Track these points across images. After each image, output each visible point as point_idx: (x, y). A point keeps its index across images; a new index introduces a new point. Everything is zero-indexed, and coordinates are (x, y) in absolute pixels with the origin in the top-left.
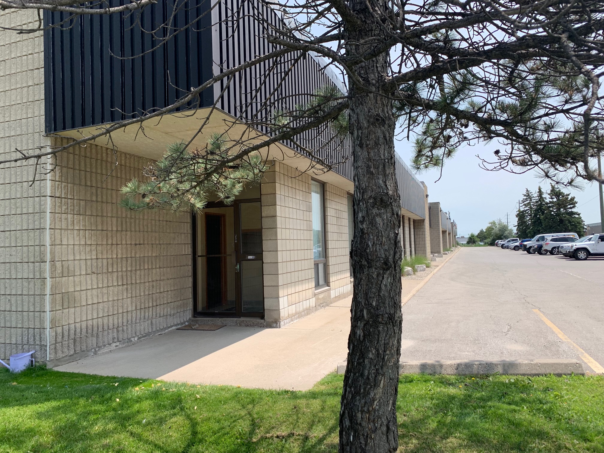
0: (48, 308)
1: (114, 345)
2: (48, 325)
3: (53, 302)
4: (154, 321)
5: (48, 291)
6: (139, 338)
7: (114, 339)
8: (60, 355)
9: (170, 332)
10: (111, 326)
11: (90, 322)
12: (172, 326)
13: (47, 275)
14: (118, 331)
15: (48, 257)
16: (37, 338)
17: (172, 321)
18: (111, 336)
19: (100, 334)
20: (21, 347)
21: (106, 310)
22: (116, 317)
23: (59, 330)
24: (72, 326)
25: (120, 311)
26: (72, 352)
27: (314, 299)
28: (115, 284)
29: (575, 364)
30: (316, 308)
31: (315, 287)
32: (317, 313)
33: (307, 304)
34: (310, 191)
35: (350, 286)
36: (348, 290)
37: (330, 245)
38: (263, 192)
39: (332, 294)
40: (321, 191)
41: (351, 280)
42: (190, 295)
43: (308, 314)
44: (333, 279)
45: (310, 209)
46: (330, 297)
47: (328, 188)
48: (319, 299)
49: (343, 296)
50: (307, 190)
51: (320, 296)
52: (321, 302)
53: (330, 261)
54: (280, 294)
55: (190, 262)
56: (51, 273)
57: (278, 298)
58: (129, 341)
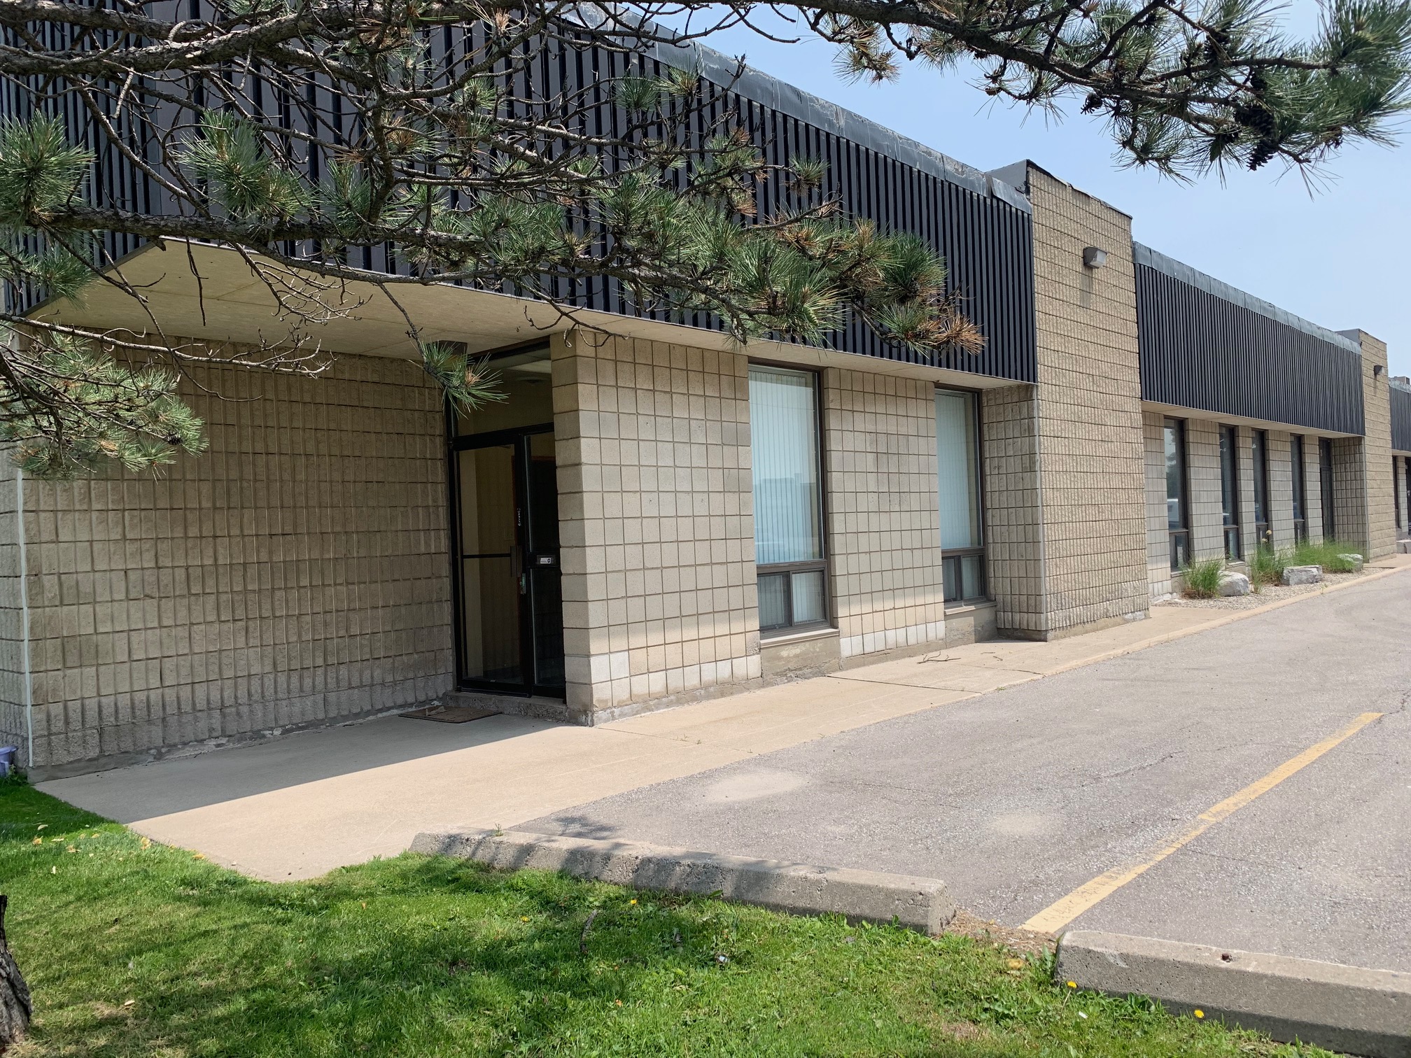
0: (26, 667)
1: (213, 742)
3: (35, 654)
4: (332, 697)
5: (26, 635)
6: (285, 732)
7: (211, 730)
8: (62, 757)
9: (389, 719)
10: (202, 705)
11: (141, 697)
12: (389, 709)
13: (24, 603)
14: (223, 715)
15: (23, 568)
16: (18, 723)
17: (384, 697)
18: (203, 724)
19: (172, 721)
21: (184, 672)
22: (213, 686)
23: (57, 709)
24: (92, 704)
25: (229, 673)
26: (94, 753)
27: (757, 658)
28: (211, 618)
29: (913, 895)
30: (764, 680)
31: (765, 630)
32: (760, 692)
33: (724, 670)
34: (740, 393)
35: (941, 626)
36: (931, 636)
37: (837, 524)
38: (556, 409)
39: (848, 646)
40: (810, 390)
41: (949, 612)
42: (448, 642)
43: (723, 695)
44: (855, 609)
45: (741, 439)
46: (836, 653)
47: (831, 380)
48: (780, 658)
49: (906, 651)
50: (727, 392)
51: (785, 653)
52: (791, 666)
53: (840, 565)
54: (594, 647)
55: (445, 570)
56: (31, 598)
57: (588, 656)
58: (257, 735)
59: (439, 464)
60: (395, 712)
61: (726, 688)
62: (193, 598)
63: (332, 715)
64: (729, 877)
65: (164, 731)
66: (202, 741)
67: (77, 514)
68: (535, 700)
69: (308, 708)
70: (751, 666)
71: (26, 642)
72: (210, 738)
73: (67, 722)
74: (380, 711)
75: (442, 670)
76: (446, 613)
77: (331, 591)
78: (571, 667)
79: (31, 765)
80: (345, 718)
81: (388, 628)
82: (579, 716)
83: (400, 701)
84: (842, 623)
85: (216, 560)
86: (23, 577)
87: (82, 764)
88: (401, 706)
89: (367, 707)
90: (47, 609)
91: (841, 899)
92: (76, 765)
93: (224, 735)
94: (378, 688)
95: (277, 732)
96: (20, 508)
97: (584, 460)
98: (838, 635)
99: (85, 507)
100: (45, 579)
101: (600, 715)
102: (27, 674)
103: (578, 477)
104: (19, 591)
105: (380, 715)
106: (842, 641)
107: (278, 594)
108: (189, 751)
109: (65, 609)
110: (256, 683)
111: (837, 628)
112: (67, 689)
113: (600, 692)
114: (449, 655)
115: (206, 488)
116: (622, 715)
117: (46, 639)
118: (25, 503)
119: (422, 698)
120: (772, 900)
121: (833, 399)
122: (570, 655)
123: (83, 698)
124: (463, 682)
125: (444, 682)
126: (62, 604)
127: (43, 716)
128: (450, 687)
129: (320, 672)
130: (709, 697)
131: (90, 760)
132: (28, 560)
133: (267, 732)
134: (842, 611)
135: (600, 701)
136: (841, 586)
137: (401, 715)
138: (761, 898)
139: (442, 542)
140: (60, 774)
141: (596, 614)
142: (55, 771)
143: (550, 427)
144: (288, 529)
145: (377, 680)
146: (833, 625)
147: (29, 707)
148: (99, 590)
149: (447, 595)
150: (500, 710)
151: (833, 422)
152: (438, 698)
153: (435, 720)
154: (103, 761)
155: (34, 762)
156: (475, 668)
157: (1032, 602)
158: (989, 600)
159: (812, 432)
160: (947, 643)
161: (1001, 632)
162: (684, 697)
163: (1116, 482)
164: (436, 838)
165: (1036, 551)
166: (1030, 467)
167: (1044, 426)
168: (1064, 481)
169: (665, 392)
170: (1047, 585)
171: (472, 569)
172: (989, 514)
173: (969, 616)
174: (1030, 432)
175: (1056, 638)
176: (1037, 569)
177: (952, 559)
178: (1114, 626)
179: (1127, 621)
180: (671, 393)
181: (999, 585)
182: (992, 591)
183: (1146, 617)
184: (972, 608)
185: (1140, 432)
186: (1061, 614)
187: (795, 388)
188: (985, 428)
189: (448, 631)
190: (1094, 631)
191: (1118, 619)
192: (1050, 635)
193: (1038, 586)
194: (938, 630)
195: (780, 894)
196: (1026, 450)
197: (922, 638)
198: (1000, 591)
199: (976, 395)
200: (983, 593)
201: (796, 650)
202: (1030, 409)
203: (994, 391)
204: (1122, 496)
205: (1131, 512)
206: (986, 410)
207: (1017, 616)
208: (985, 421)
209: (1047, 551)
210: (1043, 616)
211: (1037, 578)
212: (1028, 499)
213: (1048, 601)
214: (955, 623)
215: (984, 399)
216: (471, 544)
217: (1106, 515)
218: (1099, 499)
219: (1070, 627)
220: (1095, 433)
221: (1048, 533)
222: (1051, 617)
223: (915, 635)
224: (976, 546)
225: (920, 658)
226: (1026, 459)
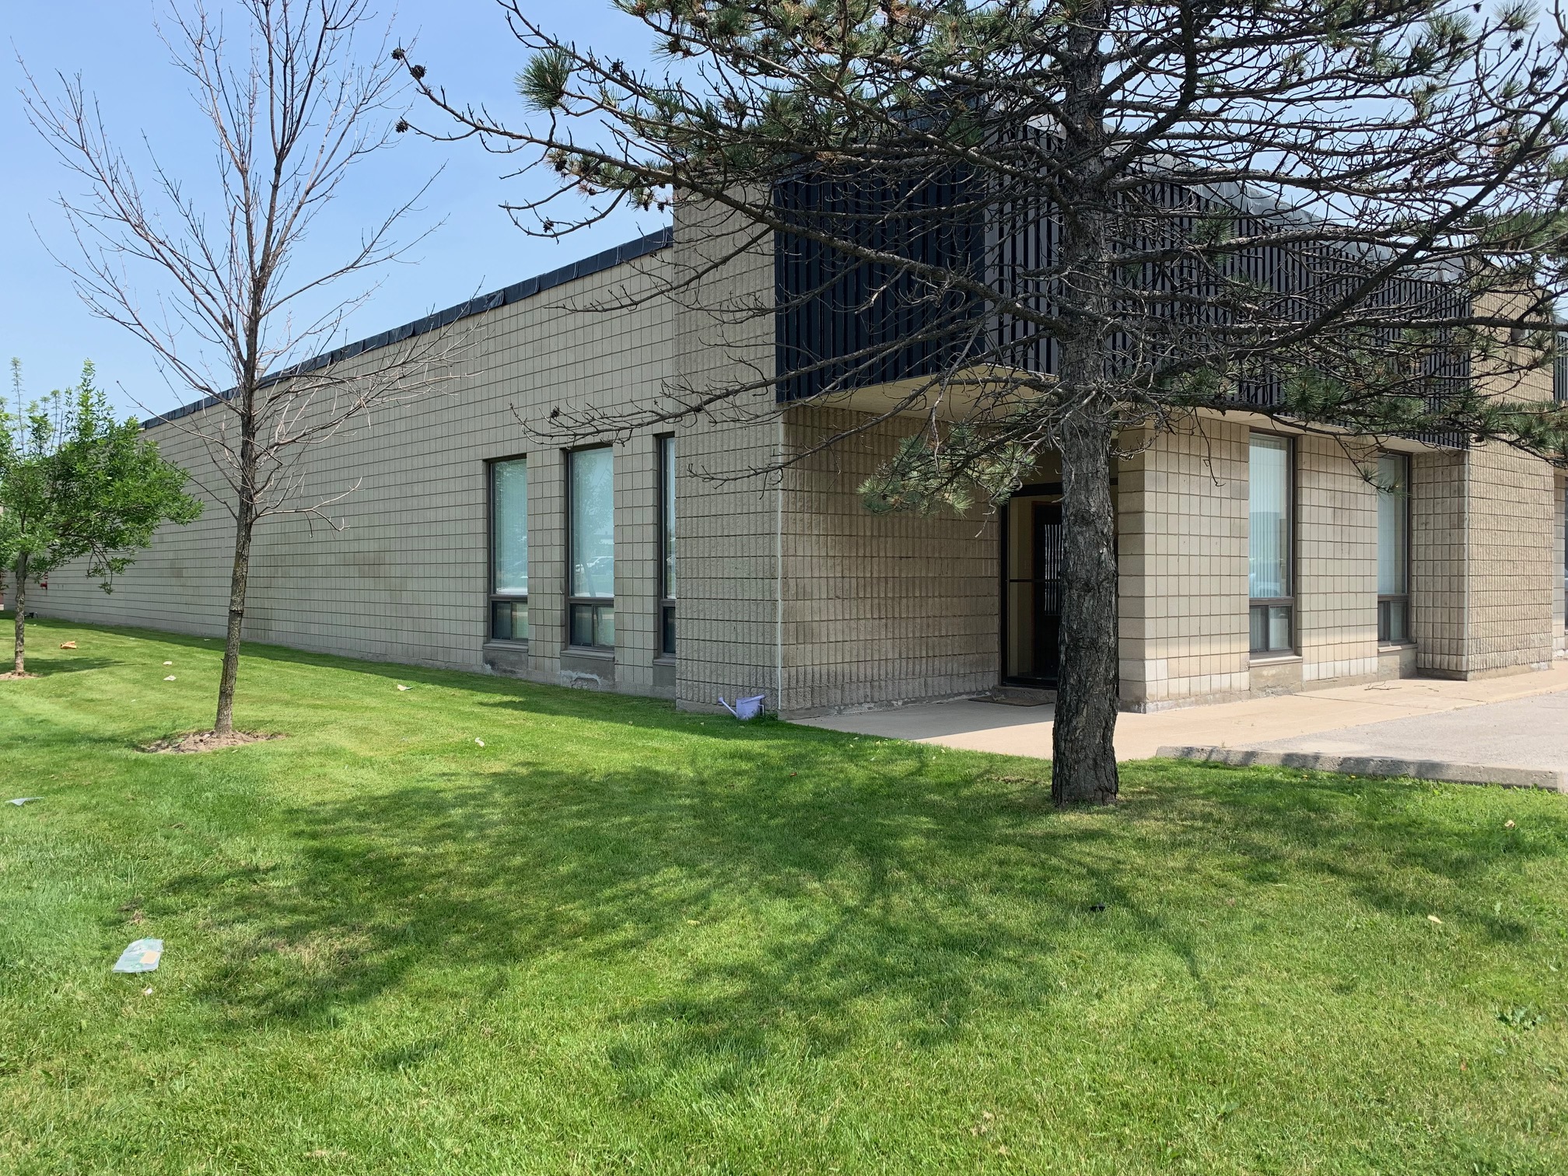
0: (779, 641)
1: (866, 706)
2: (779, 662)
3: (786, 632)
4: (929, 680)
5: (779, 619)
6: (905, 703)
7: (866, 696)
8: (794, 705)
9: (958, 702)
10: (862, 678)
11: (832, 667)
12: (960, 694)
13: (779, 596)
14: (872, 687)
15: (780, 573)
16: (767, 679)
17: (959, 685)
18: (861, 692)
19: (847, 686)
20: (747, 690)
21: (855, 652)
22: (869, 665)
23: (793, 671)
24: (809, 669)
25: (876, 657)
26: (809, 705)
27: (1247, 674)
28: (869, 616)
30: (1251, 693)
31: (1253, 652)
32: (1250, 702)
33: (1224, 682)
34: (1243, 457)
35: (1375, 660)
36: (1368, 669)
37: (1305, 568)
38: (1120, 469)
39: (1308, 672)
40: (1284, 453)
41: (1382, 649)
42: (996, 648)
43: (1224, 701)
44: (1314, 642)
45: (1241, 495)
46: (1299, 676)
47: (1305, 446)
48: (1262, 676)
49: (1349, 680)
50: (1235, 457)
51: (1266, 672)
52: (1269, 683)
53: (1306, 603)
54: (1149, 652)
55: (996, 590)
56: (784, 594)
57: (1143, 660)
58: (889, 704)
61: (1227, 696)
62: (859, 600)
63: (930, 693)
65: (842, 695)
66: (860, 705)
67: (806, 537)
69: (913, 687)
70: (1242, 680)
71: (780, 624)
72: (865, 703)
73: (797, 681)
74: (957, 694)
75: (992, 668)
76: (995, 624)
77: (930, 601)
78: (1126, 668)
79: (779, 709)
80: (936, 697)
81: (962, 632)
82: (1133, 704)
83: (968, 689)
84: (1304, 651)
85: (872, 573)
86: (779, 579)
87: (803, 712)
88: (969, 692)
89: (948, 691)
90: (790, 602)
92: (800, 712)
93: (873, 702)
94: (956, 677)
95: (900, 704)
96: (780, 531)
97: (1147, 509)
98: (1301, 661)
99: (809, 532)
100: (790, 581)
101: (1150, 706)
102: (780, 646)
104: (776, 588)
105: (957, 698)
106: (1304, 667)
107: (904, 601)
108: (854, 711)
109: (799, 602)
110: (890, 666)
111: (1300, 655)
112: (798, 658)
113: (1151, 688)
114: (996, 659)
116: (1163, 708)
117: (789, 622)
118: (782, 528)
119: (982, 687)
120: (1447, 777)
121: (1305, 462)
122: (1125, 660)
123: (805, 666)
124: (1006, 678)
125: (992, 680)
126: (797, 599)
127: (786, 676)
128: (997, 682)
129: (924, 661)
130: (1216, 702)
131: (806, 710)
132: (782, 568)
134: (1305, 642)
135: (1150, 695)
136: (1306, 620)
137: (970, 700)
139: (994, 569)
140: (792, 718)
141: (1150, 628)
142: (791, 715)
144: (910, 553)
145: (955, 671)
146: (1298, 652)
147: (780, 669)
148: (814, 591)
149: (996, 609)
151: (1305, 481)
152: (990, 689)
153: (999, 703)
154: (812, 711)
155: (781, 707)
156: (1013, 668)
157: (1454, 644)
158: (1410, 642)
159: (1284, 488)
160: (1380, 676)
161: (1419, 671)
162: (1200, 699)
163: (1529, 540)
165: (1461, 600)
166: (1458, 521)
167: (1473, 488)
168: (1486, 538)
170: (1469, 630)
171: (1013, 589)
172: (1414, 565)
173: (1396, 656)
174: (1460, 493)
175: (1474, 678)
176: (1460, 615)
177: (1384, 603)
178: (1523, 672)
179: (1533, 670)
181: (1422, 628)
182: (1414, 634)
183: (1550, 667)
184: (1399, 648)
185: (1552, 495)
186: (1479, 657)
187: (1272, 450)
188: (1414, 488)
189: (996, 638)
190: (1506, 675)
191: (1525, 667)
192: (1470, 675)
193: (1460, 631)
194: (1372, 664)
196: (1455, 509)
197: (1360, 671)
198: (1421, 634)
199: (1407, 457)
200: (1406, 637)
201: (1272, 671)
202: (1461, 473)
203: (1424, 455)
204: (1533, 554)
205: (1540, 569)
206: (1415, 473)
207: (1438, 658)
208: (1415, 481)
209: (1471, 601)
210: (1464, 658)
211: (1461, 623)
212: (1455, 555)
213: (1469, 645)
214: (1385, 659)
215: (1415, 462)
216: (1013, 574)
217: (1520, 571)
218: (1514, 556)
219: (1486, 669)
220: (1514, 495)
221: (1473, 584)
222: (1472, 659)
223: (1356, 667)
224: (1400, 594)
225: (1366, 686)
226: (1455, 518)
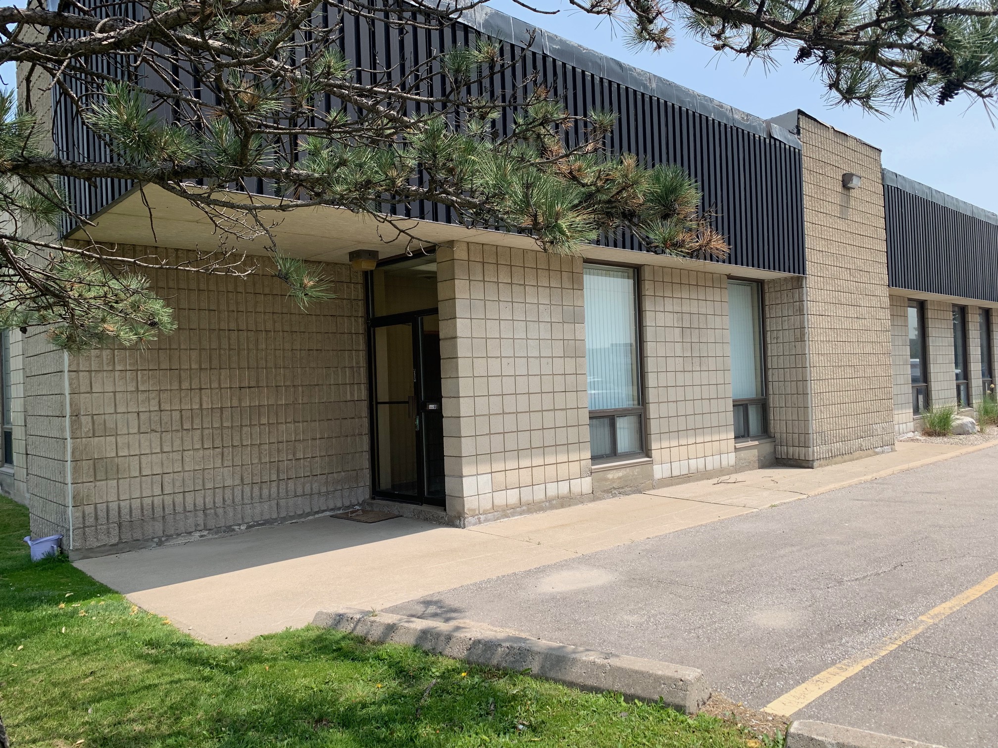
0: (69, 480)
1: (198, 534)
3: (75, 470)
4: (283, 502)
5: (69, 457)
6: (249, 527)
7: (197, 525)
8: (92, 543)
9: (321, 520)
10: (190, 507)
11: (147, 501)
12: (323, 511)
13: (68, 435)
14: (205, 515)
15: (68, 411)
16: (63, 518)
17: (320, 503)
18: (191, 521)
19: (170, 519)
21: (178, 484)
22: (198, 494)
23: (89, 510)
24: (114, 506)
25: (209, 485)
26: (115, 540)
27: (589, 479)
28: (198, 446)
29: (675, 681)
30: (594, 496)
31: (595, 458)
32: (591, 505)
33: (564, 488)
34: (577, 284)
35: (732, 456)
36: (724, 463)
37: (652, 380)
38: (440, 299)
39: (659, 471)
40: (631, 281)
41: (738, 445)
42: (366, 464)
43: (562, 506)
44: (665, 444)
45: (577, 318)
46: (650, 476)
47: (647, 274)
48: (607, 480)
49: (704, 475)
50: (567, 284)
51: (611, 475)
52: (615, 485)
53: (653, 411)
54: (466, 471)
55: (365, 412)
56: (73, 432)
57: (461, 477)
58: (229, 529)
59: (361, 337)
60: (328, 513)
61: (565, 501)
62: (185, 432)
63: (283, 515)
64: (537, 658)
65: (164, 526)
66: (190, 533)
67: (105, 373)
68: (425, 508)
69: (266, 510)
70: (585, 485)
71: (69, 462)
72: (196, 530)
73: (96, 519)
74: (317, 513)
75: (362, 484)
76: (365, 443)
77: (283, 427)
78: (449, 484)
79: (71, 548)
80: (292, 517)
81: (323, 454)
82: (455, 520)
83: (331, 506)
84: (654, 453)
85: (201, 405)
86: (68, 417)
87: (107, 548)
88: (332, 509)
89: (308, 510)
90: (84, 439)
91: (620, 681)
92: (103, 548)
93: (205, 529)
94: (316, 496)
95: (243, 527)
96: (66, 370)
97: (459, 334)
98: (651, 463)
99: (110, 368)
100: (83, 419)
101: (470, 520)
102: (70, 485)
103: (455, 347)
104: (65, 427)
105: (317, 516)
106: (655, 467)
107: (245, 429)
108: (181, 540)
109: (96, 439)
110: (228, 493)
111: (651, 457)
112: (97, 495)
113: (470, 503)
114: (367, 474)
115: (194, 355)
116: (486, 520)
117: (82, 460)
118: (69, 366)
119: (347, 503)
120: (568, 678)
121: (648, 288)
122: (449, 476)
123: (108, 502)
124: (377, 492)
125: (363, 493)
126: (94, 436)
127: (79, 514)
128: (367, 496)
129: (274, 484)
130: (552, 508)
131: (112, 545)
132: (71, 405)
133: (236, 528)
134: (654, 445)
135: (469, 510)
136: (654, 426)
137: (332, 516)
138: (560, 676)
139: (363, 393)
140: (91, 555)
141: (467, 447)
142: (88, 553)
143: (435, 311)
144: (253, 384)
145: (315, 490)
146: (648, 455)
147: (71, 507)
148: (119, 426)
149: (366, 429)
150: (401, 514)
151: (648, 305)
152: (358, 504)
153: (354, 520)
154: (121, 546)
155: (74, 546)
156: (385, 482)
157: (802, 439)
158: (770, 437)
159: (633, 312)
160: (737, 469)
161: (779, 461)
162: (533, 507)
163: (868, 349)
164: (329, 615)
165: (805, 401)
166: (800, 336)
167: (811, 307)
168: (827, 348)
169: (520, 285)
170: (814, 426)
171: (383, 412)
172: (770, 372)
173: (753, 449)
174: (801, 312)
175: (821, 466)
176: (806, 414)
177: (741, 406)
178: (867, 457)
179: (877, 453)
180: (524, 285)
181: (777, 426)
182: (772, 430)
183: (893, 450)
184: (756, 443)
185: (888, 312)
186: (824, 448)
187: (620, 280)
188: (767, 308)
189: (366, 456)
190: (851, 460)
191: (870, 452)
192: (816, 464)
193: (806, 427)
194: (730, 459)
195: (575, 674)
196: (798, 325)
197: (717, 465)
198: (778, 430)
199: (759, 285)
200: (765, 431)
201: (620, 474)
202: (801, 295)
203: (773, 281)
204: (873, 359)
205: (880, 371)
206: (767, 296)
207: (791, 450)
208: (767, 303)
209: (813, 401)
210: (810, 450)
211: (806, 420)
212: (799, 362)
213: (814, 438)
214: (743, 454)
215: (766, 287)
216: (383, 394)
217: (861, 374)
218: (855, 362)
219: (832, 458)
220: (852, 312)
221: (814, 387)
222: (817, 450)
223: (712, 463)
224: (760, 396)
225: (715, 480)
226: (798, 332)
